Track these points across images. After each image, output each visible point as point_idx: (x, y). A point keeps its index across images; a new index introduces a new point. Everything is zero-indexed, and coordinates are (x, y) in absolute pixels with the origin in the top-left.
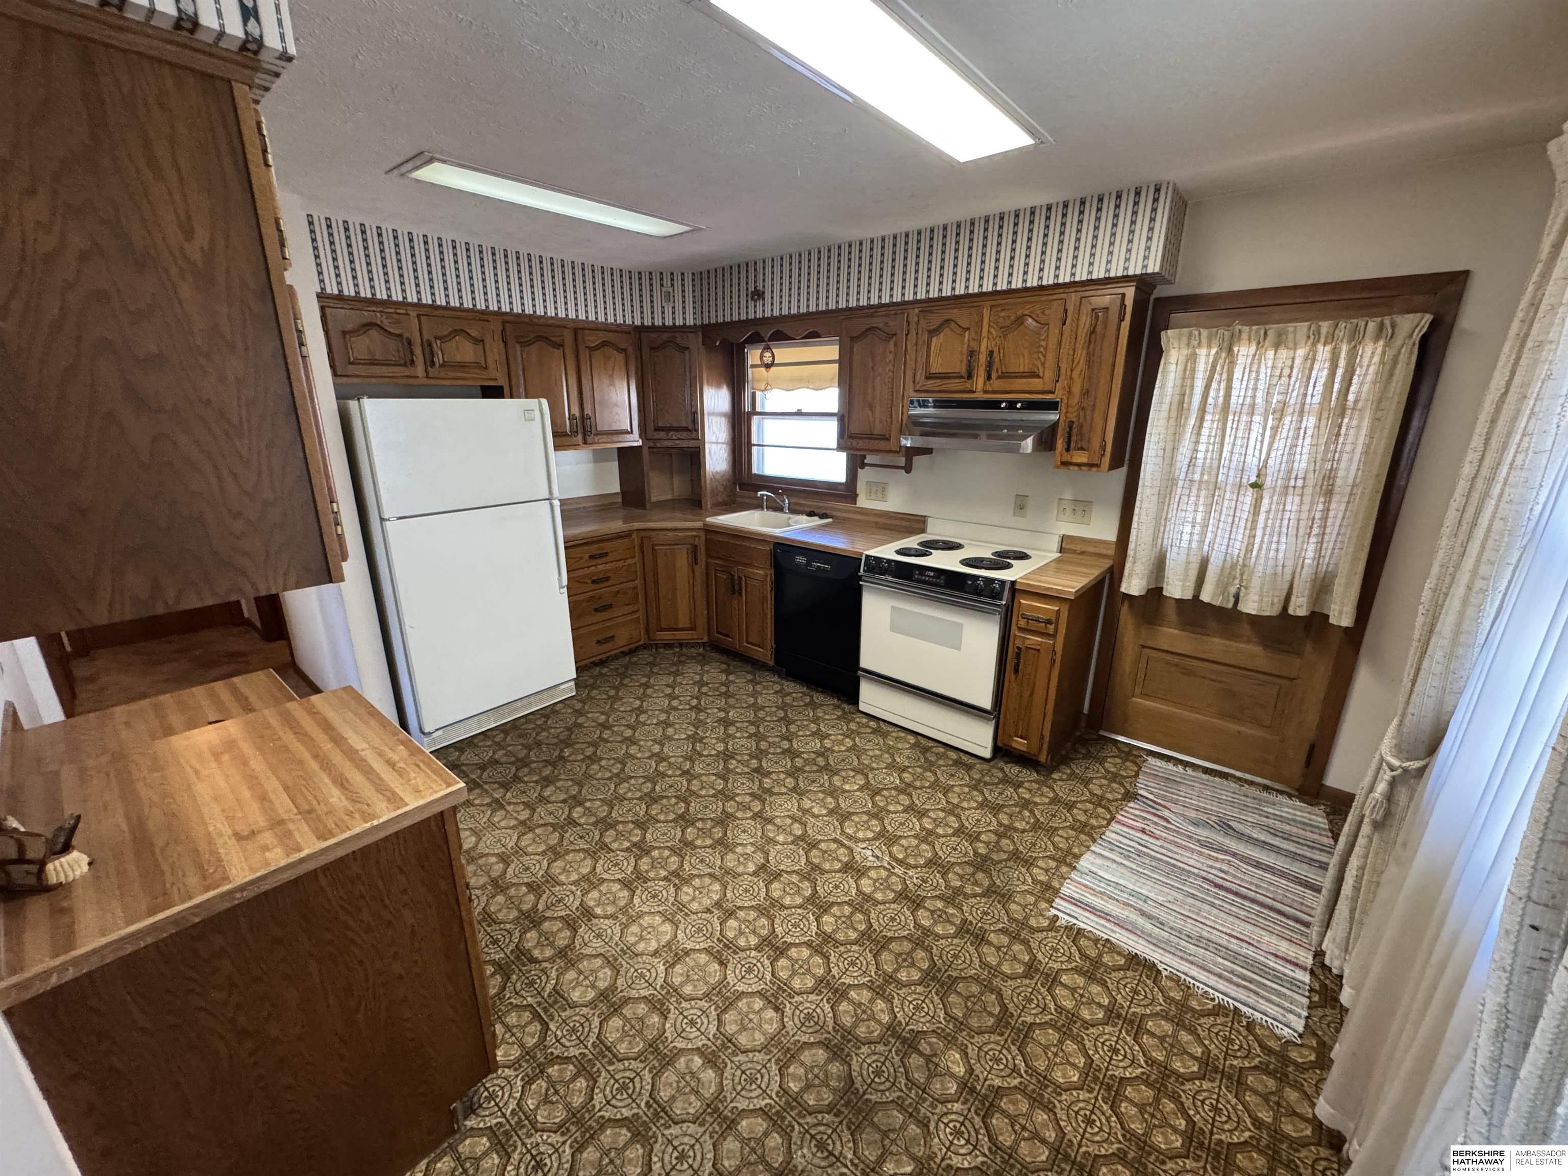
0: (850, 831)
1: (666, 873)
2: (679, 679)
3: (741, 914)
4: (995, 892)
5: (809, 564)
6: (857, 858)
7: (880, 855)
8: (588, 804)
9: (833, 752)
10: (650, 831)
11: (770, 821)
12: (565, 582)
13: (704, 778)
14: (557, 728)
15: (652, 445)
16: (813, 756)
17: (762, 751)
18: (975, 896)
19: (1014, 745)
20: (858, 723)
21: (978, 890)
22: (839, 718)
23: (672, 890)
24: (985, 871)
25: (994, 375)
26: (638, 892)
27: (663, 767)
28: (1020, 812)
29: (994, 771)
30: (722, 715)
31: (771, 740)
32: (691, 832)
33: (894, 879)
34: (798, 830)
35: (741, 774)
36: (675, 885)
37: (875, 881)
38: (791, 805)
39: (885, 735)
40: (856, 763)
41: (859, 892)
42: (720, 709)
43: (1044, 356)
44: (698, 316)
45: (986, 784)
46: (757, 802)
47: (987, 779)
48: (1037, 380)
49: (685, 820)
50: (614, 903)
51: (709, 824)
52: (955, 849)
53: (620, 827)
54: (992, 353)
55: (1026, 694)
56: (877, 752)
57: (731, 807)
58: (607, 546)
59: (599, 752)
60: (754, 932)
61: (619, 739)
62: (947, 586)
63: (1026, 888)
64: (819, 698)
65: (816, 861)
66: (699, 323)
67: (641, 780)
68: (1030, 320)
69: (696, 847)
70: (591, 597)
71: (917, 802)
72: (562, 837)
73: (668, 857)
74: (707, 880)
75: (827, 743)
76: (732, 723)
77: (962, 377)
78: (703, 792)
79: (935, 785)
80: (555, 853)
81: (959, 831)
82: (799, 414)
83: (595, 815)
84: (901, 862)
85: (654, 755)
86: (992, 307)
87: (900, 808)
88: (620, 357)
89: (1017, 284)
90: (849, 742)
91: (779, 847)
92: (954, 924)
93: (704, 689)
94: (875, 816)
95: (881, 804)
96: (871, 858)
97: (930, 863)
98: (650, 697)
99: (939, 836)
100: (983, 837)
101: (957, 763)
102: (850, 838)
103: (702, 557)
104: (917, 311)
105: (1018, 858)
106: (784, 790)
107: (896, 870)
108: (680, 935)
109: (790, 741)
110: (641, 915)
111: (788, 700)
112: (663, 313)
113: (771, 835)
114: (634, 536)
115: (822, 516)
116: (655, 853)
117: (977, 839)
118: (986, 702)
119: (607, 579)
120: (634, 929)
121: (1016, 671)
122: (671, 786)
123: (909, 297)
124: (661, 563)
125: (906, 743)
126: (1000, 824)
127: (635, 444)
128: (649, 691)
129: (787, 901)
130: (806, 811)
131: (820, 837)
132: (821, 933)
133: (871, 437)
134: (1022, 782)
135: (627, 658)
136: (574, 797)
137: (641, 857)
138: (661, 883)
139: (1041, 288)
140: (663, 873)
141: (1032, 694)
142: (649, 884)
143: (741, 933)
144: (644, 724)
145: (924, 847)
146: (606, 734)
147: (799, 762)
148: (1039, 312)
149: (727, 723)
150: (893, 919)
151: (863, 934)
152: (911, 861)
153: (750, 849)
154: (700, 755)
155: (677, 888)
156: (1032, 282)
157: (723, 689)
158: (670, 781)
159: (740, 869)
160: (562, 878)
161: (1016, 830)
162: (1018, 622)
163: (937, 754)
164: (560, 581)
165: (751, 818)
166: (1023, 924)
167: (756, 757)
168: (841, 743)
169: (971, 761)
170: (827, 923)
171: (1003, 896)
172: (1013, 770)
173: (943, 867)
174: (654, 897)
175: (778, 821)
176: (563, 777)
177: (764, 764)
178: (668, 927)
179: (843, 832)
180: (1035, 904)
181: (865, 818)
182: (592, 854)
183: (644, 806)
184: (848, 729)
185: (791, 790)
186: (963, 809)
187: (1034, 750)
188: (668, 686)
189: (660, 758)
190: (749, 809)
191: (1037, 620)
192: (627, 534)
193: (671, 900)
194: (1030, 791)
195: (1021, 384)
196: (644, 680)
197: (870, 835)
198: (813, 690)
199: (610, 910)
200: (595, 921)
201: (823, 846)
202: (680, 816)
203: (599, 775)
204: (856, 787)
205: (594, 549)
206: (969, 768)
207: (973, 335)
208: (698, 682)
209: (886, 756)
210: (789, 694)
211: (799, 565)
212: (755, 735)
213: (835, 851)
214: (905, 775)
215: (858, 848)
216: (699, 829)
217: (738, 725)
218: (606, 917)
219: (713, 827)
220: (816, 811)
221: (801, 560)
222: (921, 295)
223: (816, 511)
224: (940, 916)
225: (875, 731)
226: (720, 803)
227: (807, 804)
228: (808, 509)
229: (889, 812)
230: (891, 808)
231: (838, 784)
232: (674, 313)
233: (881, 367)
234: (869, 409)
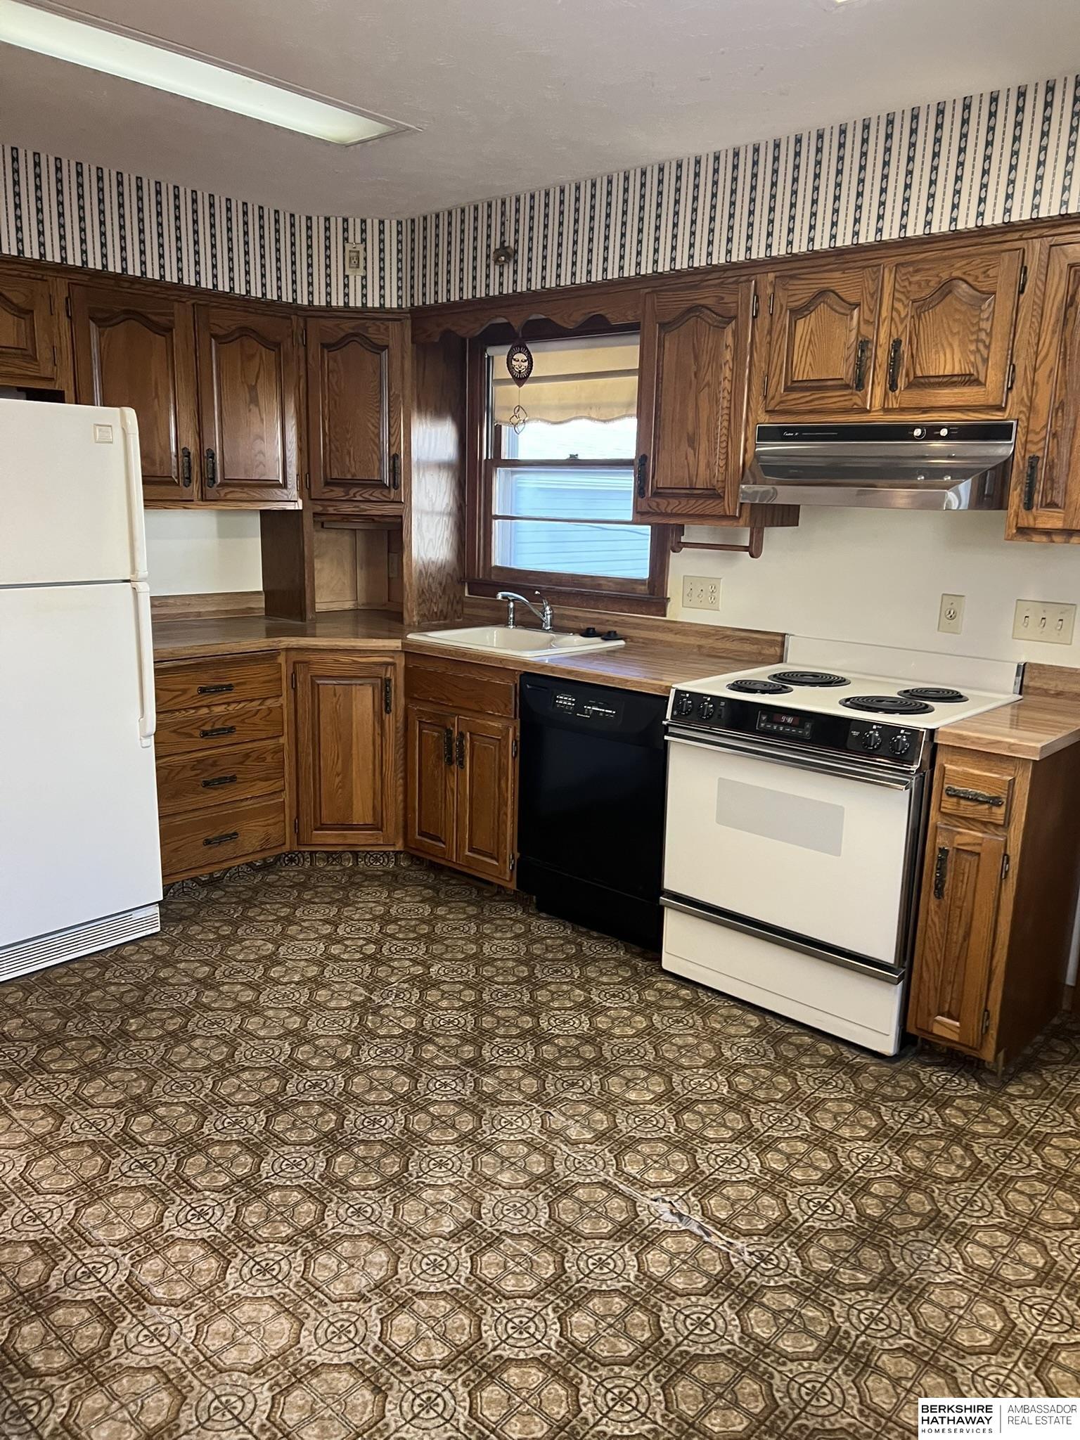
0: (632, 1170)
1: (290, 1231)
2: (347, 912)
3: (422, 1305)
4: (894, 1283)
5: (579, 707)
6: (643, 1215)
7: (685, 1211)
8: (161, 1111)
9: (612, 1036)
10: (269, 1158)
11: (488, 1148)
12: (152, 728)
13: (376, 1073)
14: (120, 985)
15: (319, 509)
16: (574, 1042)
17: (483, 1032)
18: (856, 1288)
19: (937, 1030)
20: (660, 991)
21: (863, 1278)
22: (625, 981)
23: (299, 1259)
24: (876, 1247)
25: (902, 382)
26: (236, 1262)
27: (302, 1053)
28: (945, 1149)
29: (900, 1077)
30: (419, 970)
31: (500, 1013)
32: (343, 1163)
33: (707, 1254)
34: (538, 1165)
35: (443, 1068)
36: (305, 1251)
37: (673, 1256)
38: (529, 1123)
39: (706, 1012)
40: (651, 1057)
41: (642, 1273)
42: (415, 962)
43: (988, 347)
44: (406, 293)
45: (885, 1098)
46: (467, 1117)
47: (888, 1090)
48: (975, 389)
49: (334, 1142)
50: (189, 1279)
51: (377, 1151)
52: (825, 1207)
53: (216, 1151)
54: (897, 343)
55: (957, 936)
56: (691, 1040)
57: (419, 1123)
58: (232, 676)
59: (191, 1026)
60: (443, 1337)
61: (230, 1005)
62: (815, 741)
63: (952, 1278)
64: (592, 947)
65: (567, 1218)
66: (406, 304)
67: (262, 1074)
68: (964, 286)
69: (351, 1188)
70: (200, 761)
71: (758, 1125)
72: (107, 1167)
73: (297, 1204)
74: (365, 1245)
75: (602, 1022)
76: (436, 984)
77: (847, 387)
78: (372, 1097)
79: (792, 1098)
80: (91, 1192)
81: (832, 1177)
82: (574, 462)
83: (171, 1129)
84: (722, 1225)
85: (289, 1033)
86: (897, 266)
87: (727, 1134)
88: (268, 356)
89: (941, 225)
90: (641, 1022)
91: (501, 1192)
92: (816, 1337)
93: (391, 929)
94: (680, 1146)
95: (693, 1127)
96: (668, 1216)
97: (774, 1229)
98: (293, 938)
99: (794, 1183)
100: (876, 1188)
101: (833, 1062)
102: (631, 1180)
103: (399, 700)
104: (771, 276)
105: (939, 1226)
106: (518, 1097)
107: (713, 1239)
108: (306, 1339)
109: (536, 1017)
110: (236, 1302)
111: (537, 949)
112: (346, 286)
113: (488, 1172)
114: (281, 659)
115: (608, 636)
116: (274, 1196)
117: (865, 1190)
118: (886, 951)
119: (231, 730)
120: (222, 1325)
121: (939, 892)
122: (315, 1086)
123: (759, 253)
124: (326, 708)
125: (742, 1029)
126: (908, 1167)
127: (290, 507)
128: (293, 930)
129: (509, 1285)
130: (553, 1134)
131: (577, 1179)
132: (566, 1341)
133: (691, 493)
134: (952, 1099)
135: (259, 877)
136: (137, 1099)
137: (247, 1203)
138: (280, 1247)
139: (982, 231)
140: (285, 1231)
141: (967, 935)
142: (258, 1249)
143: (419, 1338)
144: (277, 982)
145: (766, 1200)
146: (208, 997)
147: (548, 1051)
148: (979, 272)
149: (425, 983)
150: (702, 1324)
151: (645, 1347)
152: (742, 1224)
153: (447, 1195)
154: (372, 1034)
155: (309, 1257)
156: (967, 222)
157: (425, 929)
158: (312, 1076)
159: (427, 1228)
160: (100, 1234)
161: (937, 1178)
162: (941, 805)
163: (798, 1047)
164: (143, 726)
165: (454, 1142)
166: (945, 1340)
167: (473, 1041)
168: (627, 1022)
169: (860, 1060)
170: (579, 1325)
171: (910, 1289)
172: (935, 1077)
173: (800, 1237)
174: (264, 1271)
175: (503, 1149)
176: (122, 1065)
177: (486, 1053)
178: (284, 1323)
179: (620, 1171)
180: (968, 1308)
181: (662, 1148)
182: (160, 1195)
183: (262, 1116)
184: (641, 1000)
185: (531, 1097)
186: (842, 1139)
187: (973, 1038)
188: (326, 922)
189: (299, 1037)
190: (453, 1126)
191: (975, 799)
192: (270, 656)
193: (296, 1276)
194: (965, 1113)
195: (946, 396)
196: (285, 912)
197: (670, 1177)
198: (582, 934)
199: (181, 1291)
200: (150, 1309)
201: (581, 1193)
202: (326, 1135)
203: (188, 1064)
204: (649, 1097)
205: (207, 679)
206: (854, 1071)
207: (867, 315)
208: (381, 917)
209: (707, 1046)
210: (541, 940)
211: (563, 708)
212: (474, 1004)
213: (603, 1203)
214: (739, 1079)
215: (645, 1199)
216: (359, 1158)
217: (445, 987)
218: (172, 1304)
219: (384, 1155)
220: (573, 1133)
221: (565, 700)
222: (779, 250)
223: (598, 628)
224: (789, 1321)
225: (688, 1005)
226: (401, 1116)
227: (557, 1121)
228: (583, 626)
229: (706, 1140)
230: (710, 1134)
231: (616, 1090)
232: (364, 287)
233: (709, 373)
234: (689, 446)
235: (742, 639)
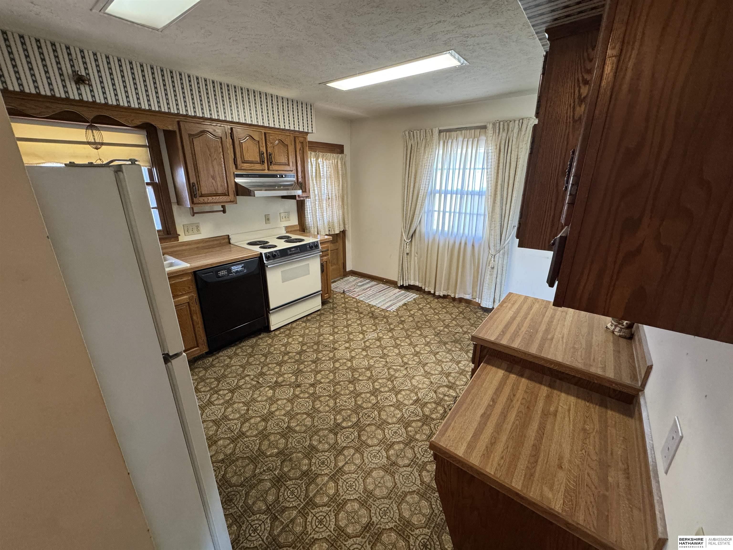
5: (229, 272)
43: (288, 157)
48: (287, 166)
54: (270, 153)
62: (301, 251)
77: (259, 163)
86: (265, 133)
121: (323, 272)
133: (216, 195)
148: (284, 139)
195: (282, 167)
207: (261, 145)
211: (222, 276)
221: (223, 273)
233: (215, 155)
234: (213, 179)
235: (213, 241)
